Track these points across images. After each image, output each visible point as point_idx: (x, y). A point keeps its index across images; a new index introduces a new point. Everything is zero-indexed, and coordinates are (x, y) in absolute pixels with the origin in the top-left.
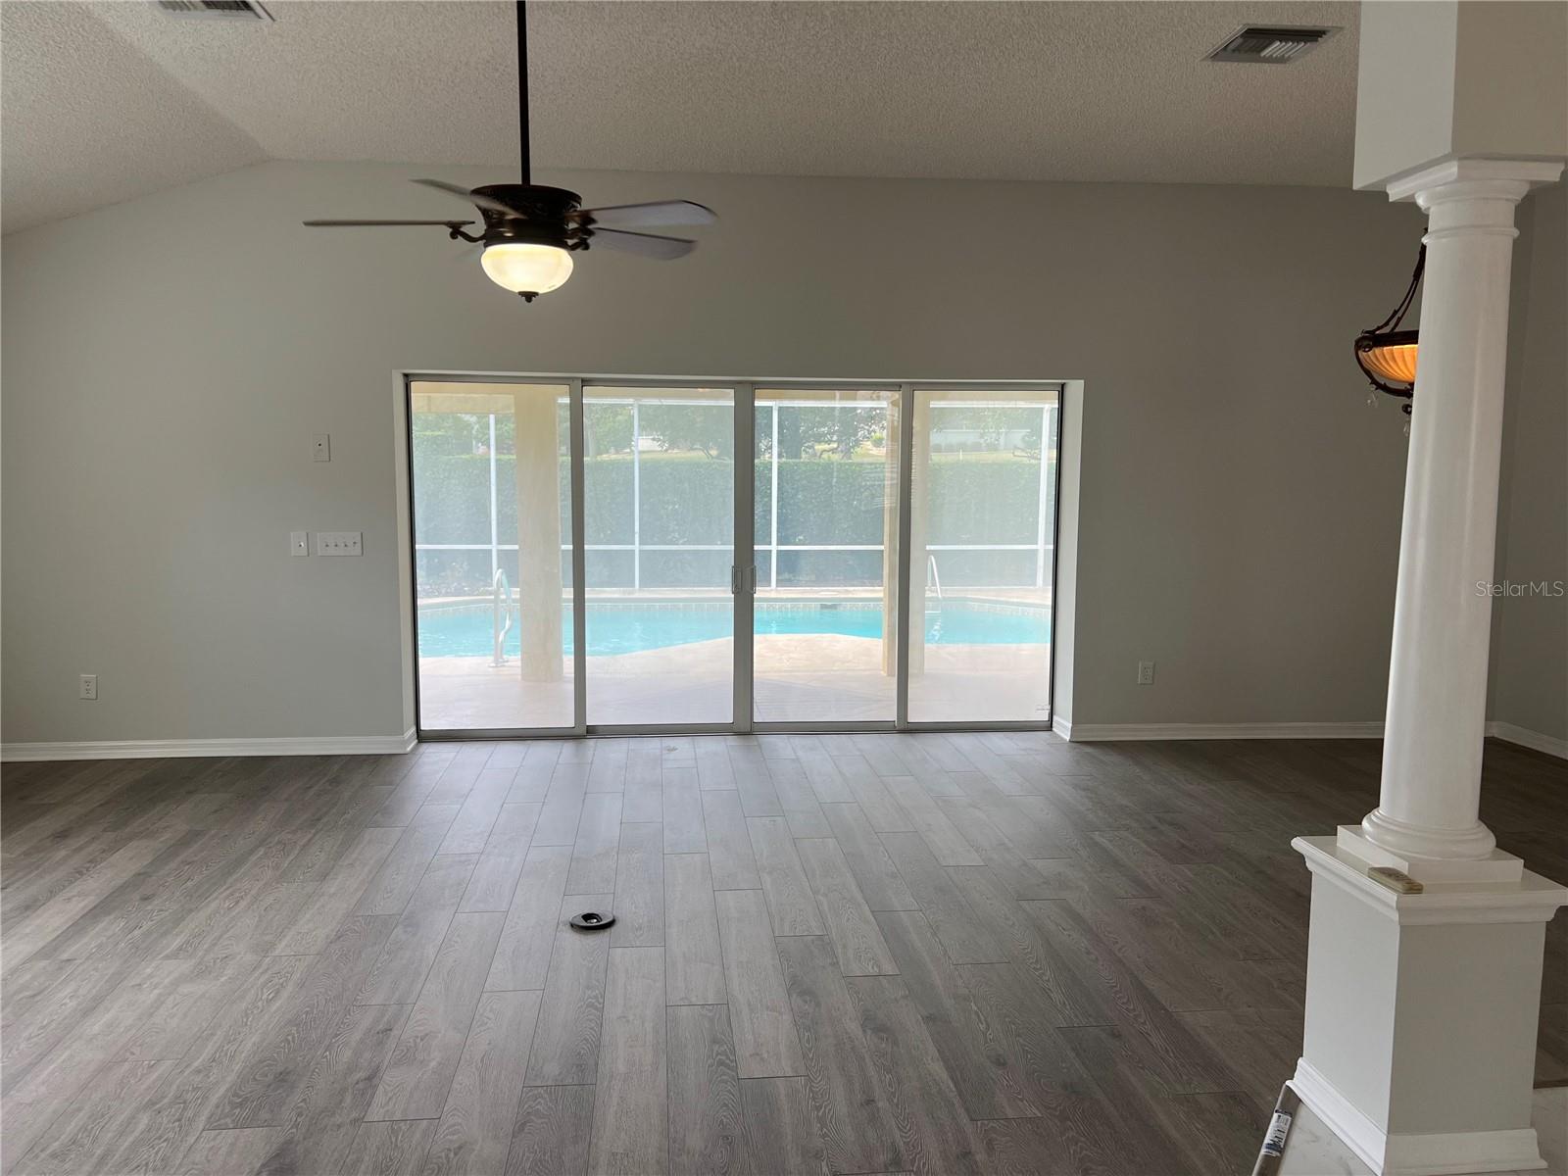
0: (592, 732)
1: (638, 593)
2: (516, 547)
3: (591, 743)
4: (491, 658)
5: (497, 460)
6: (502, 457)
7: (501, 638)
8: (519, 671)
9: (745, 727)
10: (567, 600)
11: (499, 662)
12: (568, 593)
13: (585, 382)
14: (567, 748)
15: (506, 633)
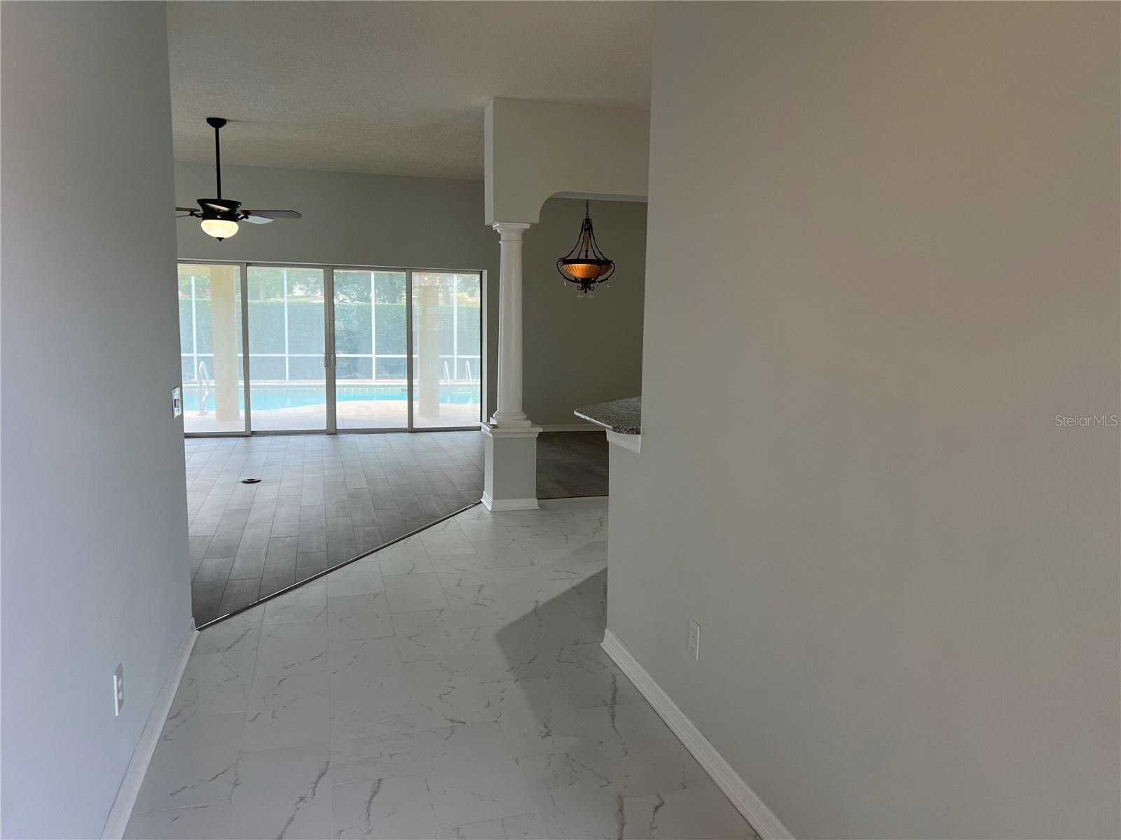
0: (254, 434)
1: (287, 382)
2: (212, 355)
3: (253, 439)
4: (198, 412)
5: (196, 302)
6: (199, 299)
7: (203, 400)
8: (215, 417)
9: (333, 431)
10: (241, 386)
11: (203, 413)
12: (242, 383)
13: (248, 264)
14: (241, 440)
15: (206, 398)
